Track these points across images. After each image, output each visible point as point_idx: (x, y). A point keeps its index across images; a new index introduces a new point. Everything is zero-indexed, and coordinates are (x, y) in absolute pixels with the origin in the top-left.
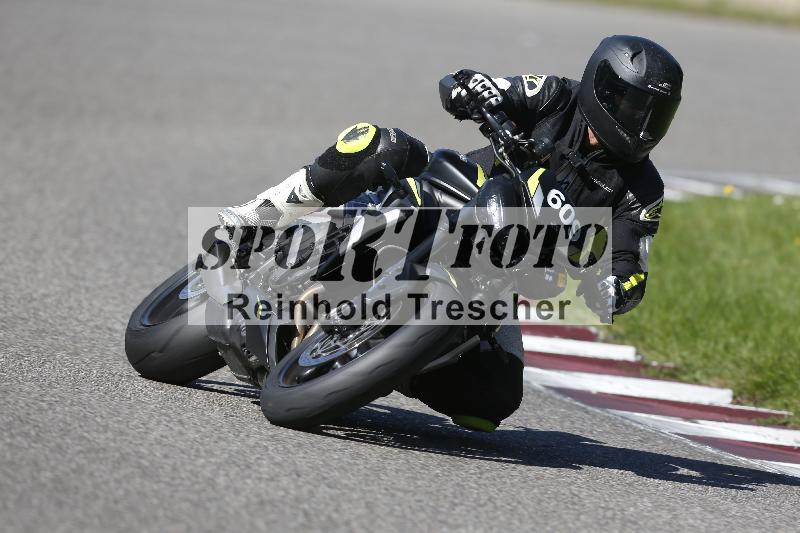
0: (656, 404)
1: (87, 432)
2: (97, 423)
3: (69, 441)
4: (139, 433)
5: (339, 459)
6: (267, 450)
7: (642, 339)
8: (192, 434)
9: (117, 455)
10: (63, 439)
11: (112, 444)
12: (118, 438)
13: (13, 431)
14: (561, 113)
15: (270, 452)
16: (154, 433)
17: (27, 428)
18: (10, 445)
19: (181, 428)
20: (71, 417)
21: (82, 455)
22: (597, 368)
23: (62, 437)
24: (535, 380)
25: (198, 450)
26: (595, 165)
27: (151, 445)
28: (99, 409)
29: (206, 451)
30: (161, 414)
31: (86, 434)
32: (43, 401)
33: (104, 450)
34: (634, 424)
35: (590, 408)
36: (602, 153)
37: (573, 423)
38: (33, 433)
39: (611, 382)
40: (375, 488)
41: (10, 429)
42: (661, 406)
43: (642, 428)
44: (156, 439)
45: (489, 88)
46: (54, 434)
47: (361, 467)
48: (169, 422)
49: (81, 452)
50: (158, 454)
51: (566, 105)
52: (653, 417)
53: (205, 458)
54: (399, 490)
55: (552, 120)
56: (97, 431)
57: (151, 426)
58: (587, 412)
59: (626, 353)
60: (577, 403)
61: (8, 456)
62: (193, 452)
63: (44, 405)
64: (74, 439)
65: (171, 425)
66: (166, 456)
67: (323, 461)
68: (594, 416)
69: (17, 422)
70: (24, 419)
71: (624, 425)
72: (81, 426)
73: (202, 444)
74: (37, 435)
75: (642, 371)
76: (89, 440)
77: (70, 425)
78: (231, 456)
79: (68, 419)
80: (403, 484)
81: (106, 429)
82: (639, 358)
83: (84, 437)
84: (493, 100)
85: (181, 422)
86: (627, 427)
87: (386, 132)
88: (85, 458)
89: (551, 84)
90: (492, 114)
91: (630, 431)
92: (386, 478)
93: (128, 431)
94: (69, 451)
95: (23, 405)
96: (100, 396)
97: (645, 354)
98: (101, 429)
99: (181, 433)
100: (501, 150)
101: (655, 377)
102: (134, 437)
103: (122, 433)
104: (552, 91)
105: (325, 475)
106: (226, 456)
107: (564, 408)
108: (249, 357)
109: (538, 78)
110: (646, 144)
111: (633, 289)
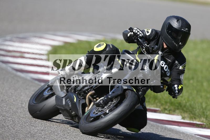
5: (5, 109)
14: (156, 39)
26: (166, 54)
36: (168, 50)
40: (15, 117)
45: (139, 32)
47: (11, 111)
51: (157, 37)
54: (21, 117)
55: (154, 42)
67: (1, 110)
80: (22, 116)
87: (109, 45)
89: (153, 31)
92: (17, 114)
100: (144, 50)
104: (154, 33)
105: (2, 113)
108: (72, 113)
109: (149, 30)
110: (181, 46)
111: (181, 89)
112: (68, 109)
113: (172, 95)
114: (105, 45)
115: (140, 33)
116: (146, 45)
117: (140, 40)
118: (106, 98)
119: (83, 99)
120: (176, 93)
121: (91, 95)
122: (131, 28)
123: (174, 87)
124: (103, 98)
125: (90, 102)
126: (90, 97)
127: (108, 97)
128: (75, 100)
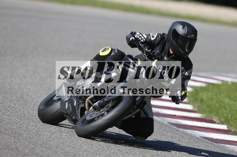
0: (233, 142)
1: (64, 147)
2: (67, 145)
3: (59, 150)
4: (79, 148)
6: (117, 153)
7: (229, 123)
8: (95, 148)
9: (73, 154)
10: (57, 149)
11: (71, 151)
12: (73, 149)
13: (42, 146)
14: (162, 44)
15: (118, 154)
16: (84, 148)
17: (46, 145)
18: (41, 151)
19: (92, 147)
20: (59, 143)
21: (62, 154)
22: (215, 131)
23: (56, 148)
24: (197, 135)
25: (97, 153)
26: (172, 60)
27: (83, 151)
28: (68, 141)
29: (99, 154)
30: (86, 142)
31: (64, 148)
32: (51, 138)
33: (69, 152)
34: (226, 148)
35: (213, 143)
36: (174, 56)
37: (208, 147)
38: (48, 147)
39: (220, 136)
41: (41, 146)
42: (235, 143)
43: (229, 149)
44: (84, 150)
46: (54, 148)
48: (88, 145)
49: (62, 153)
50: (85, 154)
52: (232, 146)
53: (99, 155)
55: (159, 47)
56: (67, 147)
57: (83, 146)
58: (212, 144)
59: (224, 127)
60: (210, 142)
61: (41, 154)
62: (95, 154)
63: (51, 139)
64: (60, 149)
65: (89, 146)
66: (87, 155)
68: (215, 145)
69: (43, 144)
70: (45, 143)
71: (223, 148)
72: (62, 146)
73: (98, 151)
74: (49, 148)
75: (229, 132)
76: (64, 150)
77: (59, 145)
78: (106, 155)
79: (58, 143)
81: (69, 146)
82: (228, 129)
83: (63, 149)
84: (142, 40)
85: (92, 145)
86: (225, 149)
87: (114, 50)
88: (63, 155)
90: (142, 44)
91: (225, 150)
93: (76, 147)
94: (59, 153)
95: (45, 139)
96: (68, 137)
97: (230, 127)
98: (68, 146)
99: (92, 148)
100: (145, 54)
101: (233, 134)
102: (78, 149)
103: (74, 148)
104: (159, 38)
106: (105, 155)
107: (206, 143)
108: (73, 117)
109: (155, 35)
110: (188, 53)
111: (184, 95)
112: (69, 113)
113: (176, 101)
114: (110, 49)
115: (142, 38)
116: (147, 49)
117: (141, 44)
118: (102, 102)
119: (83, 103)
120: (179, 100)
121: (90, 99)
122: (132, 32)
123: (177, 93)
124: (99, 101)
125: (90, 106)
126: (90, 101)
127: (104, 101)
128: (75, 104)
